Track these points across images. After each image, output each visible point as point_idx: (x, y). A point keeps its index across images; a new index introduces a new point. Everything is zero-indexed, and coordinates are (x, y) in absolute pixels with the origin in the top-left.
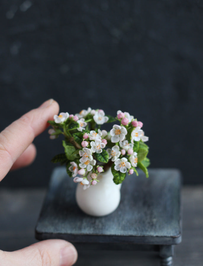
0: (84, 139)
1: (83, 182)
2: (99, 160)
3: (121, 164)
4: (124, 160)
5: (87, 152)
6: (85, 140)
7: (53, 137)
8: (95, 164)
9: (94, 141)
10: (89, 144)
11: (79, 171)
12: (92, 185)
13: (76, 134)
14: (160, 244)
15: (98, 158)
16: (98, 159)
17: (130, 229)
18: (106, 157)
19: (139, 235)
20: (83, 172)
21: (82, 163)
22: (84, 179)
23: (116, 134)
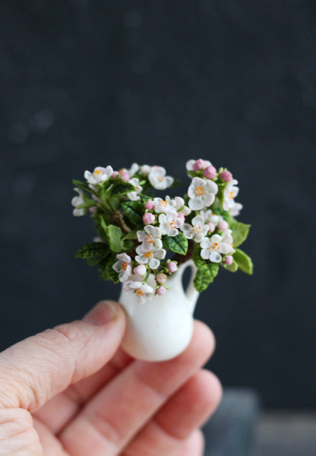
0: (147, 210)
1: (142, 289)
2: (172, 249)
5: (151, 234)
6: (148, 212)
7: (79, 212)
8: (163, 257)
9: (165, 215)
10: (157, 219)
11: (135, 269)
12: (157, 295)
13: (128, 203)
15: (170, 246)
16: (170, 248)
18: (183, 245)
20: (142, 270)
21: (141, 255)
22: (143, 284)
23: (197, 195)
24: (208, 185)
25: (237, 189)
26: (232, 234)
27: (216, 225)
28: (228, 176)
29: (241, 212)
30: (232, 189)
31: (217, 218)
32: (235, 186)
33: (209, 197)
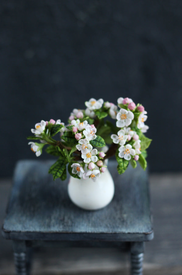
0: (75, 133)
3: (125, 151)
4: (128, 147)
5: (84, 144)
14: (132, 240)
17: (101, 226)
19: (111, 232)
23: (122, 119)
24: (129, 113)
25: (146, 117)
26: (141, 143)
27: (132, 136)
28: (142, 109)
29: (148, 130)
30: (143, 116)
31: (133, 133)
32: (145, 115)
33: (129, 121)
